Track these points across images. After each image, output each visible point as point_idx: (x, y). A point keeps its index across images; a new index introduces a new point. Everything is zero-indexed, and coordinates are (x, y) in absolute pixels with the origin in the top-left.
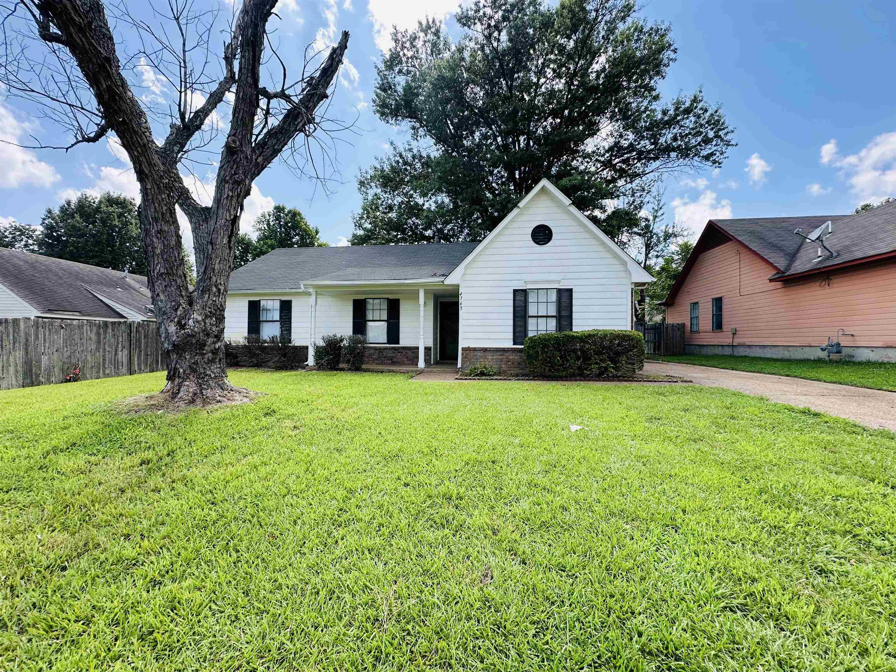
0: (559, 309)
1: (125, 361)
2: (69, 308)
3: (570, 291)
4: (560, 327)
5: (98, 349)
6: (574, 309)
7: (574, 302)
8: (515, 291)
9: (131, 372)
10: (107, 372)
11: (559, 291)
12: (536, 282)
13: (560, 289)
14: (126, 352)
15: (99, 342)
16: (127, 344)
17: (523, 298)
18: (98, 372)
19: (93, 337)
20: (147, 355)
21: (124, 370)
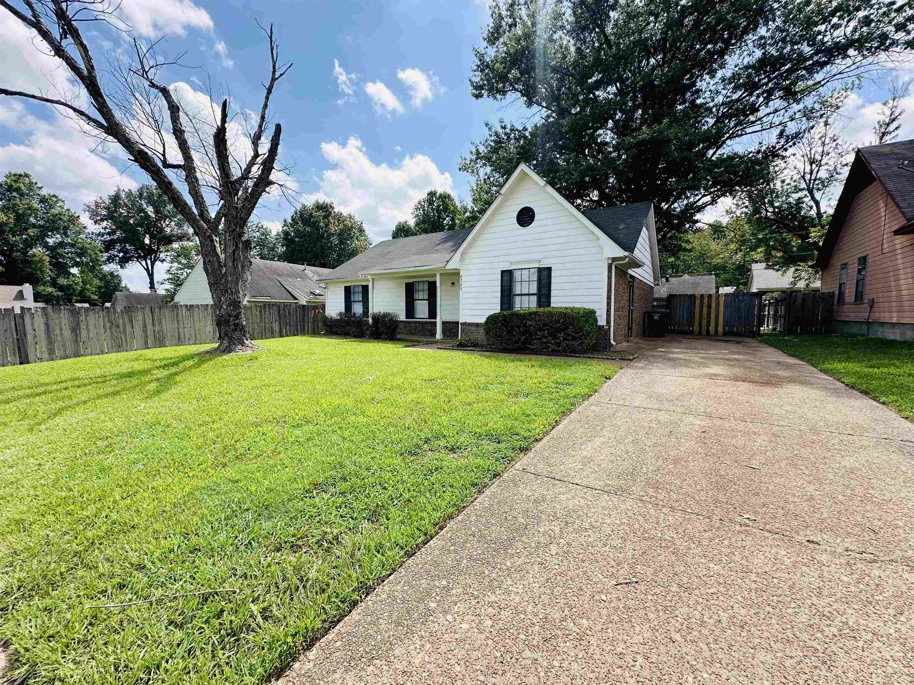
0: (539, 288)
1: (277, 330)
2: (265, 294)
3: (549, 269)
4: (539, 305)
5: (261, 322)
6: (553, 287)
7: (553, 280)
8: (503, 272)
9: (281, 336)
10: (267, 336)
11: (540, 270)
12: (520, 262)
13: (539, 268)
14: (277, 324)
15: (261, 317)
16: (277, 318)
17: (509, 279)
18: (262, 336)
19: (258, 313)
20: (291, 326)
21: (277, 335)
